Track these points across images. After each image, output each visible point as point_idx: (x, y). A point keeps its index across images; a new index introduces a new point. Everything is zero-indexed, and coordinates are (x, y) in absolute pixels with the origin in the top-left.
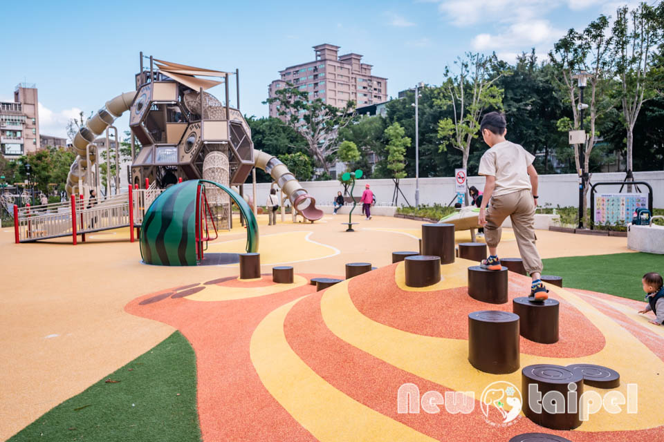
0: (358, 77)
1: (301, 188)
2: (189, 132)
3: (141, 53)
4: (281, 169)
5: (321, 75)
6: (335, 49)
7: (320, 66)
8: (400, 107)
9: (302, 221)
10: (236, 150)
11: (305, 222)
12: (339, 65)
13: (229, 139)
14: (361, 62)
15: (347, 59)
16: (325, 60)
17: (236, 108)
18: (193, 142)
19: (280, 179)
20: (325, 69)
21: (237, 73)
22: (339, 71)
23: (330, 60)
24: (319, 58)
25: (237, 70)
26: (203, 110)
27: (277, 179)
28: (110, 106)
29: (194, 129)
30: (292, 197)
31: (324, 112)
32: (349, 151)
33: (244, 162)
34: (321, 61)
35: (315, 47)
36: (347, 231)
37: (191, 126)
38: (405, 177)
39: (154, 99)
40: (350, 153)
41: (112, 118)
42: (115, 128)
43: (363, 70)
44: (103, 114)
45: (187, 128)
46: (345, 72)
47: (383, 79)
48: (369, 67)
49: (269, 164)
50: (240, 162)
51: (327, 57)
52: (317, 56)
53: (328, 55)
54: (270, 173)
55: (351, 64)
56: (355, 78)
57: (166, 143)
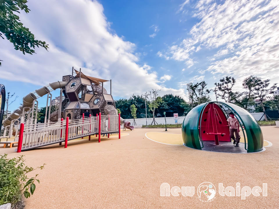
3: (73, 67)
21: (111, 81)
25: (111, 80)
36: (165, 131)
37: (95, 95)
38: (136, 118)
42: (37, 102)
44: (46, 88)
45: (93, 96)
57: (84, 101)
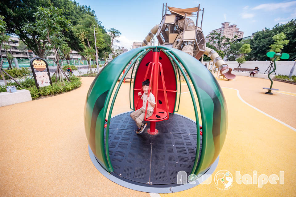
0: (234, 32)
1: (225, 63)
2: (178, 37)
4: (216, 55)
5: (222, 32)
6: (228, 23)
7: (223, 29)
8: (261, 35)
9: (222, 78)
10: (198, 44)
11: (223, 79)
12: (229, 28)
13: (195, 39)
14: (236, 27)
15: (232, 26)
16: (225, 27)
17: (200, 27)
18: (179, 41)
19: (214, 60)
20: (224, 30)
21: (203, 10)
22: (228, 30)
23: (226, 27)
24: (223, 27)
26: (185, 26)
27: (213, 59)
28: (152, 30)
29: (180, 36)
30: (220, 67)
31: (225, 40)
32: (246, 48)
33: (201, 50)
34: (223, 28)
35: (222, 24)
36: (266, 93)
37: (179, 34)
39: (165, 23)
40: (246, 49)
41: (153, 35)
43: (236, 30)
44: (150, 34)
46: (230, 31)
47: (242, 32)
48: (238, 28)
49: (210, 53)
50: (199, 50)
51: (225, 26)
52: (222, 26)
53: (226, 25)
54: (210, 57)
55: (233, 28)
56: (233, 32)
57: (169, 43)
